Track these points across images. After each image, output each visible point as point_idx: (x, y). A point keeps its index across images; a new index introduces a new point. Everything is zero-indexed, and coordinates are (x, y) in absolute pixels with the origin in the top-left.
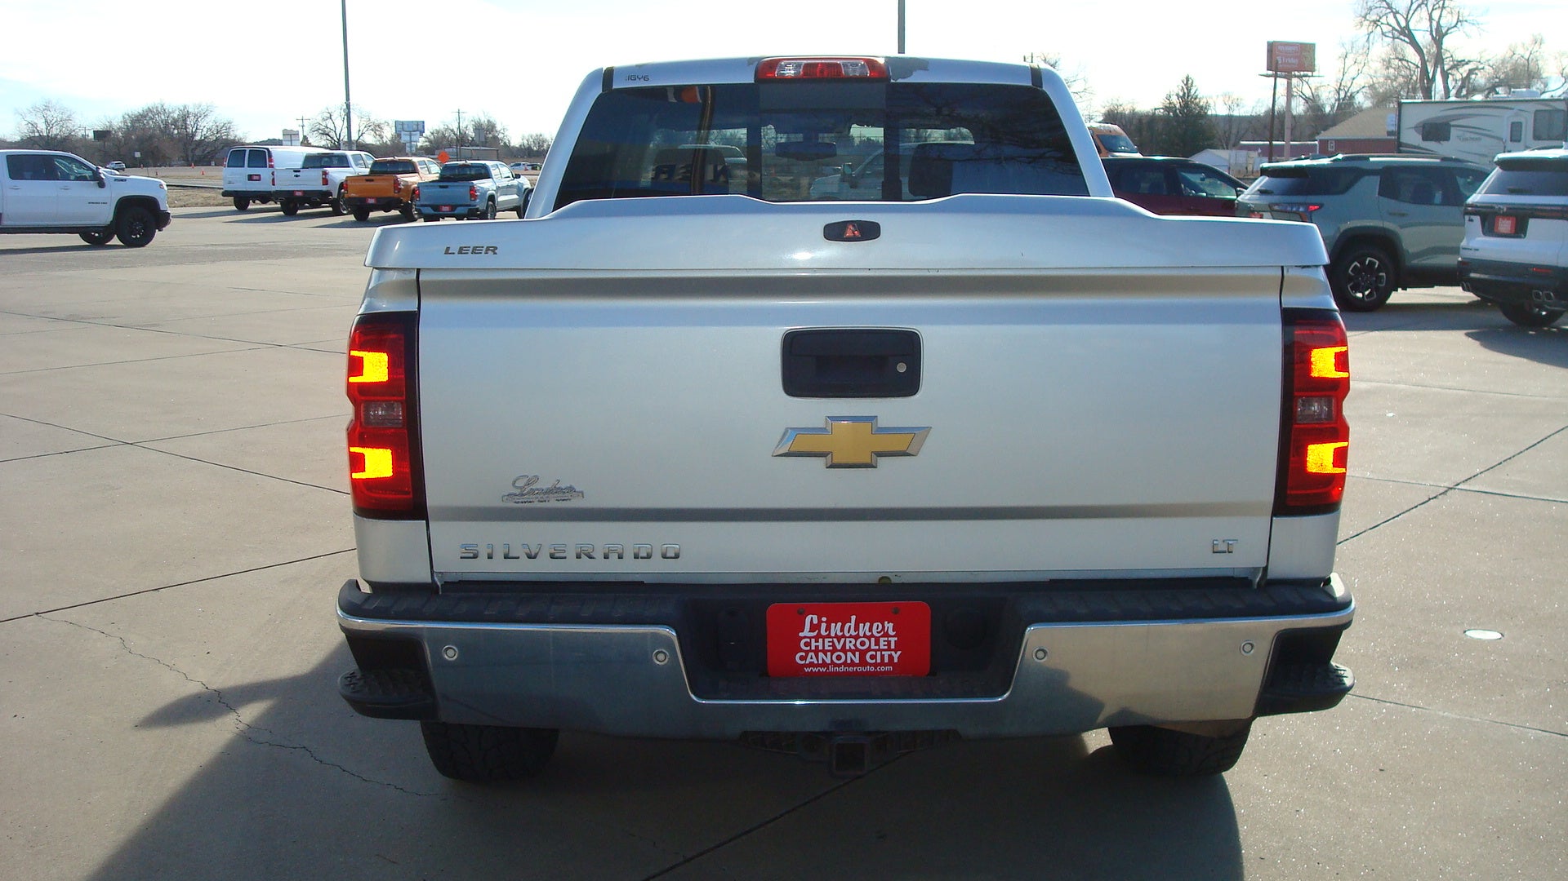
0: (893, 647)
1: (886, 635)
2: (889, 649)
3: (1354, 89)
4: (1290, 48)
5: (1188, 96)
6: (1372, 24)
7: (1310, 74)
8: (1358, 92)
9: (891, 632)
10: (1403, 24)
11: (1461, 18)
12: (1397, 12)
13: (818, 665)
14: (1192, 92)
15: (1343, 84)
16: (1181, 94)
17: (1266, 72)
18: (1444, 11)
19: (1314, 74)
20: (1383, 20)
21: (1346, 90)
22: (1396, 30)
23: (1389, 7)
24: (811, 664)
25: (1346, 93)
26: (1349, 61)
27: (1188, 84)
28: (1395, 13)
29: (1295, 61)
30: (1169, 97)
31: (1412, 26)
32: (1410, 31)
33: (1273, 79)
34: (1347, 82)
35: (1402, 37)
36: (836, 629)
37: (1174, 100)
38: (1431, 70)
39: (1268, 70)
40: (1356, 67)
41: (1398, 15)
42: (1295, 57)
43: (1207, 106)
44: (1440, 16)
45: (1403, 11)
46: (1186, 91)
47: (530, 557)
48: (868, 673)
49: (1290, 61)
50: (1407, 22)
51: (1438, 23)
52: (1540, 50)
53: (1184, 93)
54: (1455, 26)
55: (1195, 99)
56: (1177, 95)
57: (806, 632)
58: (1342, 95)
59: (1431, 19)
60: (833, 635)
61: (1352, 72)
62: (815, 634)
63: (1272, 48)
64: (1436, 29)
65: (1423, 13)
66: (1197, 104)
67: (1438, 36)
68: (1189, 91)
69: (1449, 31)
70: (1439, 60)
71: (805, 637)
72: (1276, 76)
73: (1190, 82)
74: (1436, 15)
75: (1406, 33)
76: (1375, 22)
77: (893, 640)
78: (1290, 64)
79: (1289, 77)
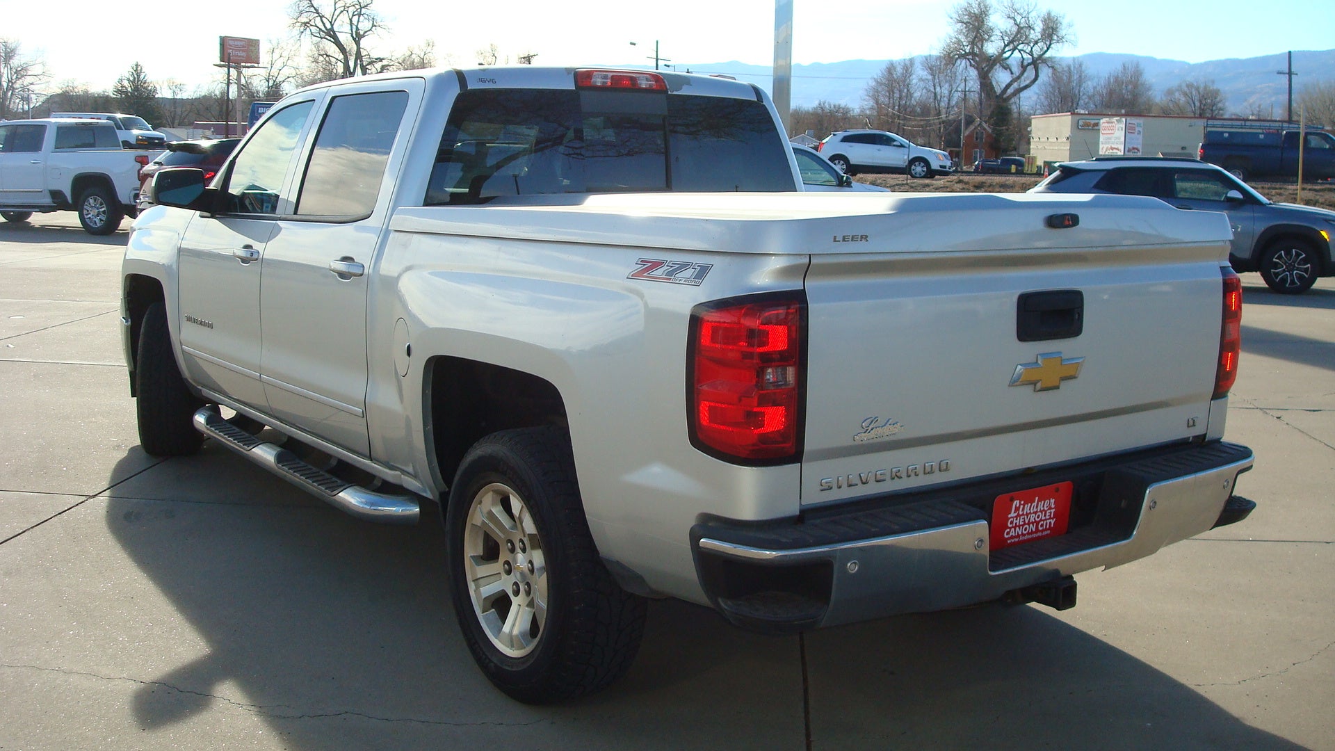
0: (1052, 516)
1: (1050, 508)
2: (1050, 518)
3: (280, 79)
4: (239, 43)
5: (138, 81)
6: (304, 25)
7: (256, 65)
8: (284, 81)
9: (1053, 506)
10: (329, 26)
11: (375, 24)
12: (323, 16)
13: (1015, 537)
14: (142, 77)
15: (271, 74)
16: (132, 79)
17: (218, 62)
18: (362, 17)
19: (260, 65)
20: (312, 23)
21: (274, 79)
22: (323, 32)
23: (317, 11)
24: (1012, 537)
25: (274, 81)
26: (276, 55)
27: (137, 69)
28: (321, 17)
29: (244, 54)
30: (121, 81)
31: (335, 29)
32: (334, 32)
33: (226, 69)
34: (274, 72)
35: (327, 37)
36: (1027, 507)
37: (126, 83)
38: (352, 64)
39: (221, 61)
40: (282, 60)
41: (323, 19)
42: (243, 51)
43: (155, 91)
44: (358, 21)
45: (328, 16)
46: (136, 76)
47: (863, 483)
48: (1039, 537)
49: (239, 54)
50: (332, 25)
51: (357, 26)
52: (432, 51)
53: (134, 78)
54: (371, 30)
55: (145, 83)
56: (129, 80)
57: (1012, 514)
58: (271, 83)
59: (351, 24)
60: (1025, 513)
61: (278, 65)
62: (1016, 514)
63: (224, 42)
64: (356, 32)
65: (345, 18)
66: (146, 88)
67: (358, 37)
68: (139, 76)
69: (366, 34)
70: (359, 56)
71: (1011, 517)
72: (229, 67)
73: (139, 68)
74: (355, 19)
75: (332, 35)
76: (305, 24)
77: (1053, 511)
78: (240, 56)
79: (238, 68)
